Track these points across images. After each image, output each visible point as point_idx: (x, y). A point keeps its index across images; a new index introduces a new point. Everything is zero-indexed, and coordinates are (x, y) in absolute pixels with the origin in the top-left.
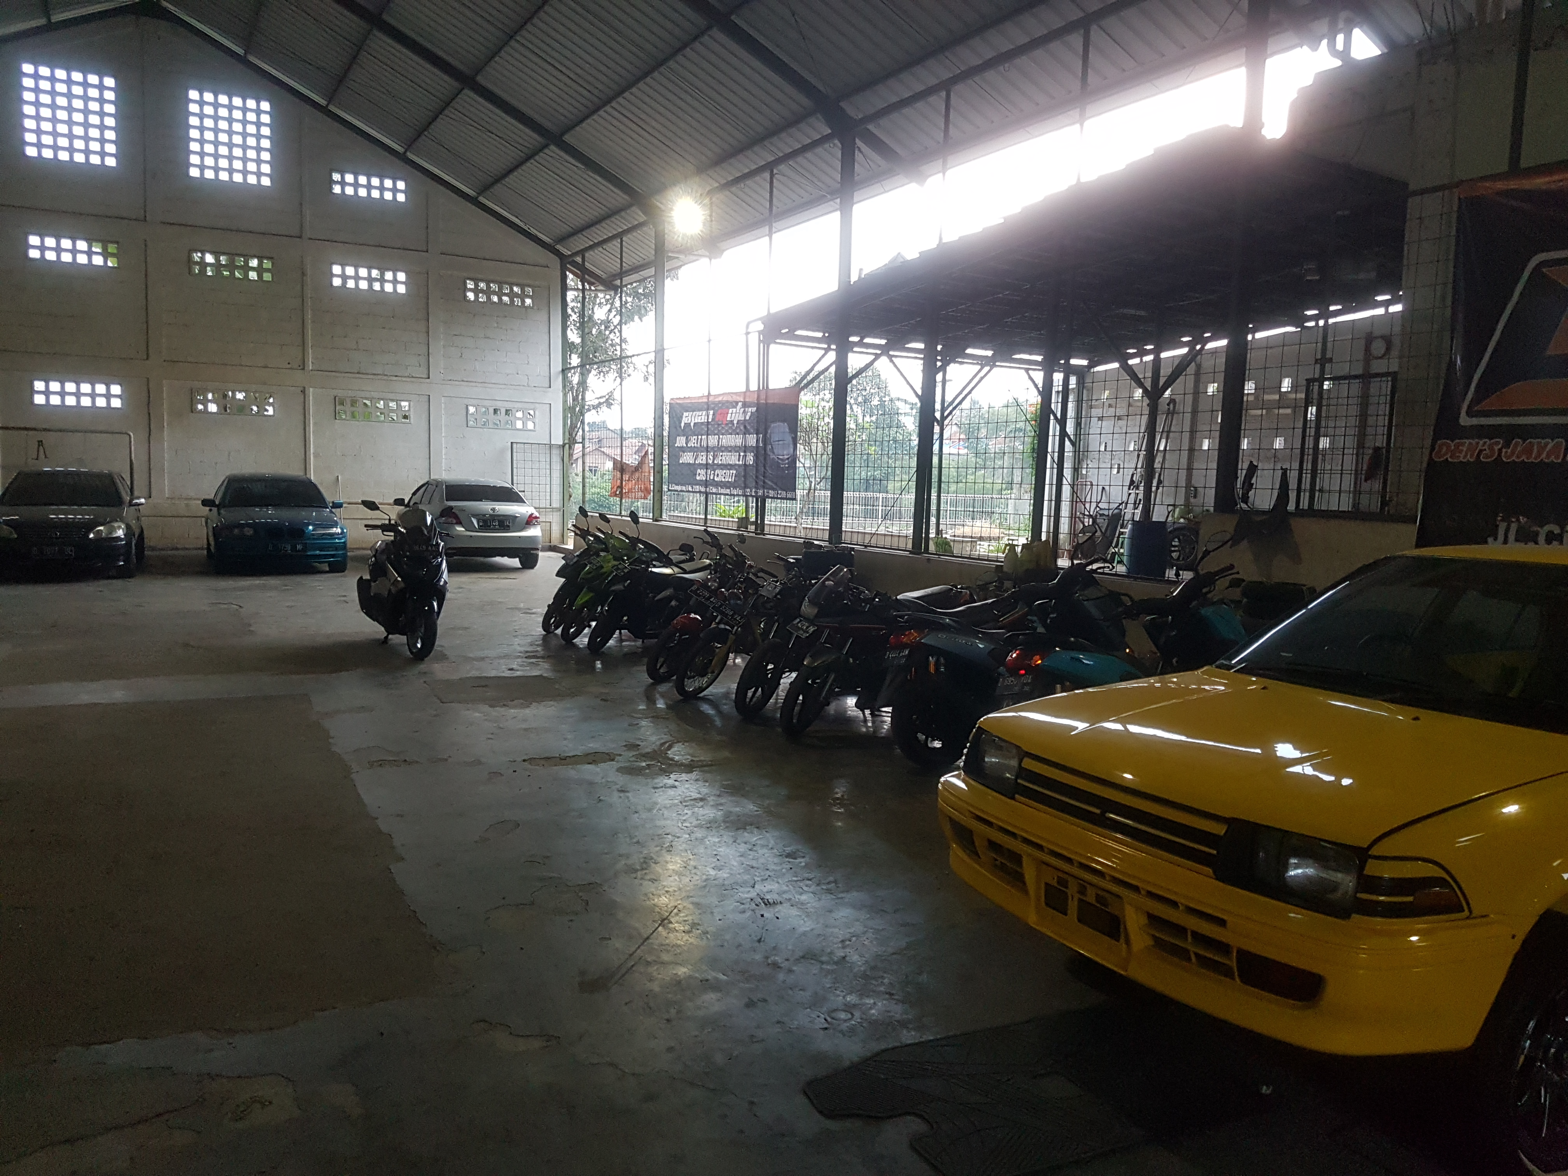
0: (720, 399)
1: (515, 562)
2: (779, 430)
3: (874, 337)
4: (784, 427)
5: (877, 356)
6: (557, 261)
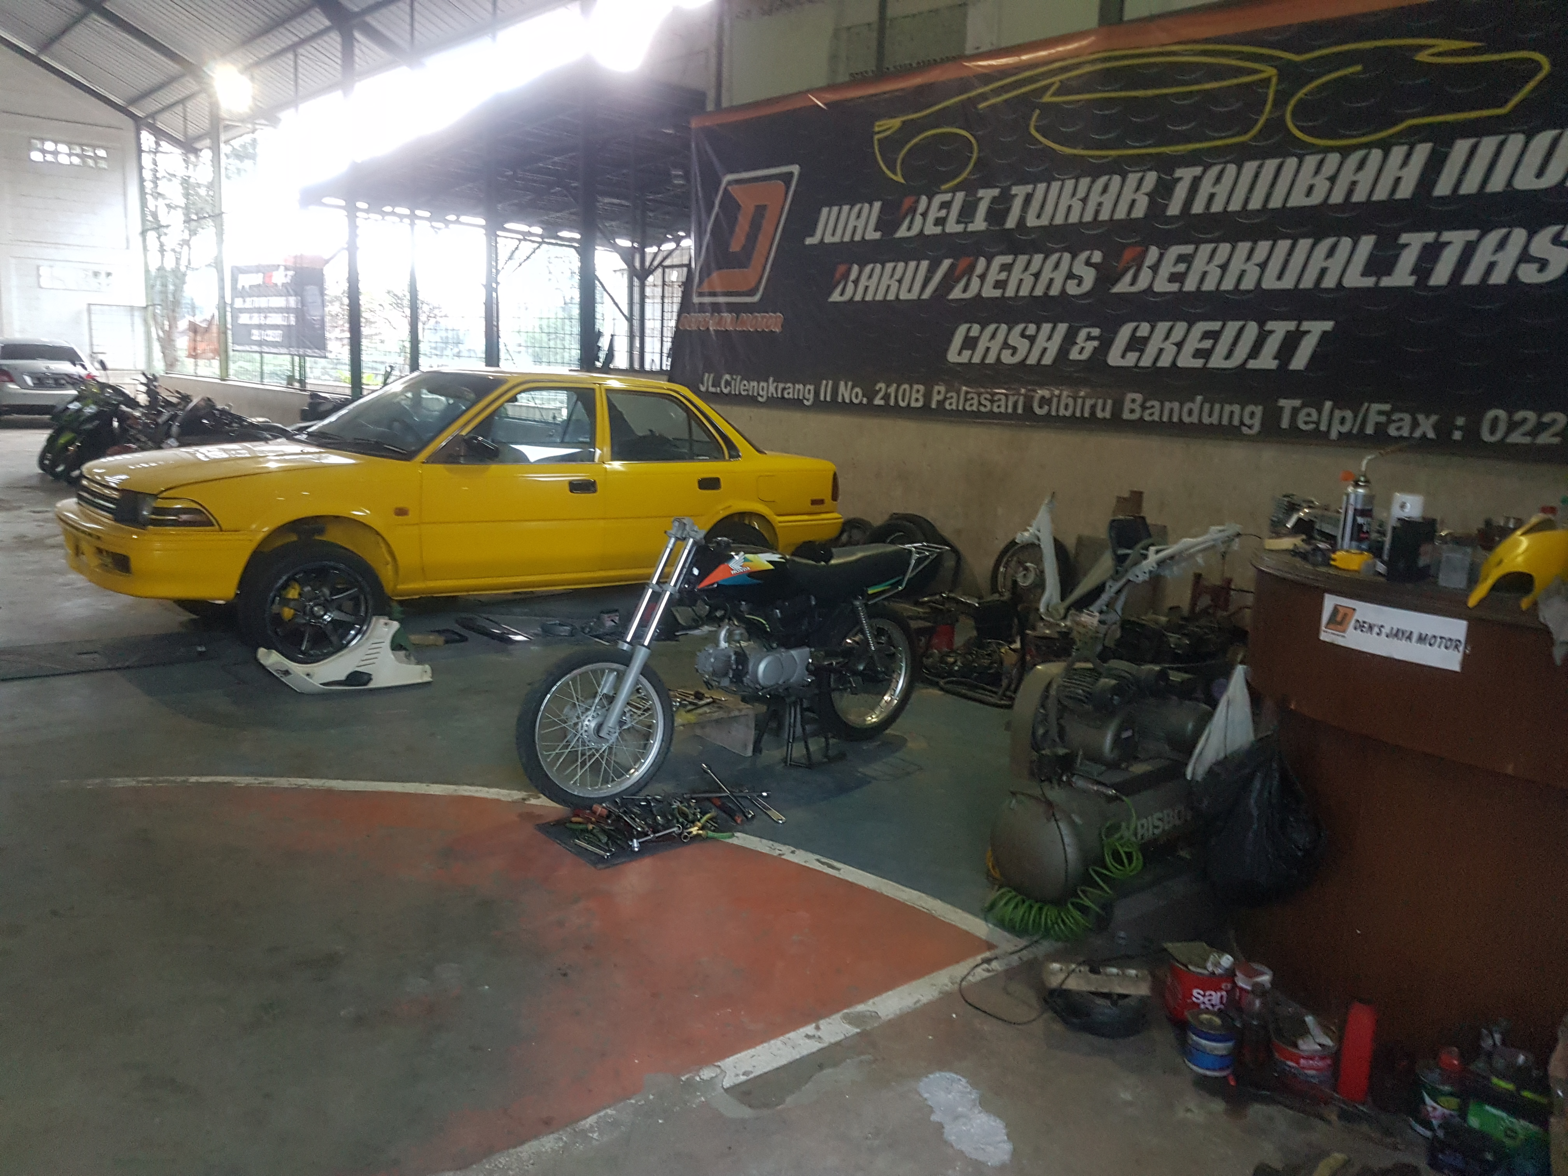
0: (268, 262)
2: (311, 291)
4: (315, 289)
6: (129, 122)
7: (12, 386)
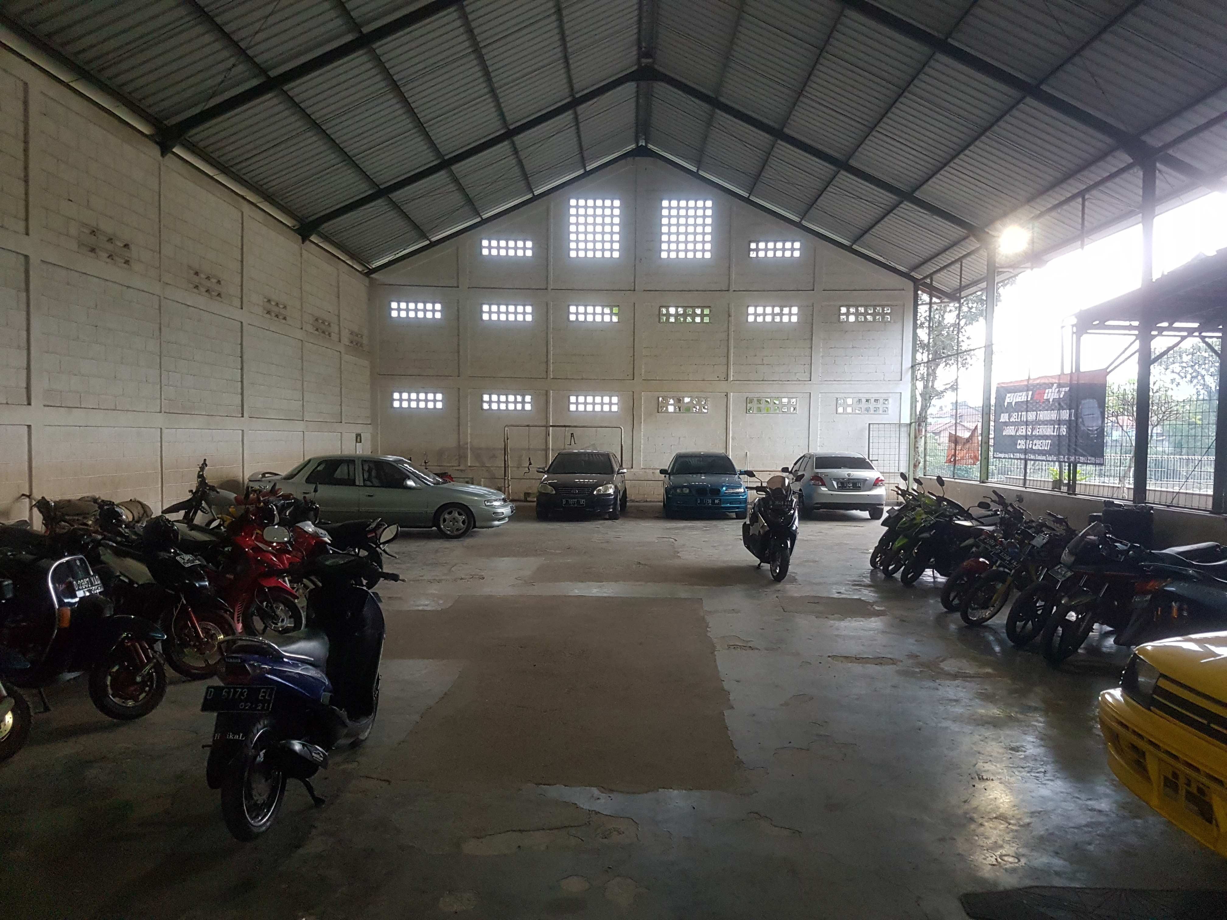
0: (1038, 381)
1: (866, 514)
2: (1089, 406)
3: (1181, 322)
4: (1094, 403)
5: (1183, 338)
6: (911, 284)
7: (824, 489)
